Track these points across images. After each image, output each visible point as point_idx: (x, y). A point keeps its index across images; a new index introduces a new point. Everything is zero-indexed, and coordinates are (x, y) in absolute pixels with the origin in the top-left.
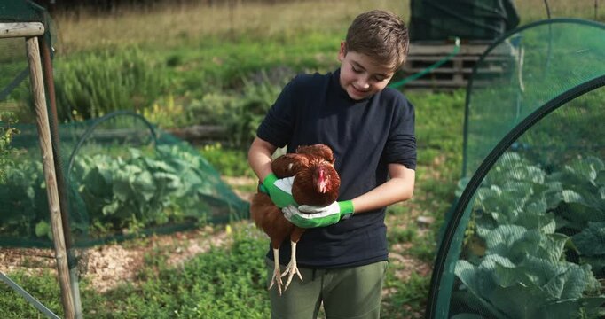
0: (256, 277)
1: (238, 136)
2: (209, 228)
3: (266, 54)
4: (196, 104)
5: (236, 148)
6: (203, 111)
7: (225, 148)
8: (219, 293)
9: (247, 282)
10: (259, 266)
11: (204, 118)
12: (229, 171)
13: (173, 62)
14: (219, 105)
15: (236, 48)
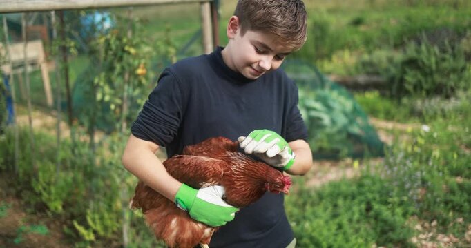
0: (369, 209)
1: (395, 87)
2: (349, 160)
3: (438, 17)
4: (366, 57)
5: (392, 97)
6: (371, 64)
7: (383, 96)
8: (335, 216)
9: (360, 211)
10: (374, 199)
11: (370, 69)
12: (382, 115)
13: (357, 22)
14: (384, 59)
15: (413, 11)
